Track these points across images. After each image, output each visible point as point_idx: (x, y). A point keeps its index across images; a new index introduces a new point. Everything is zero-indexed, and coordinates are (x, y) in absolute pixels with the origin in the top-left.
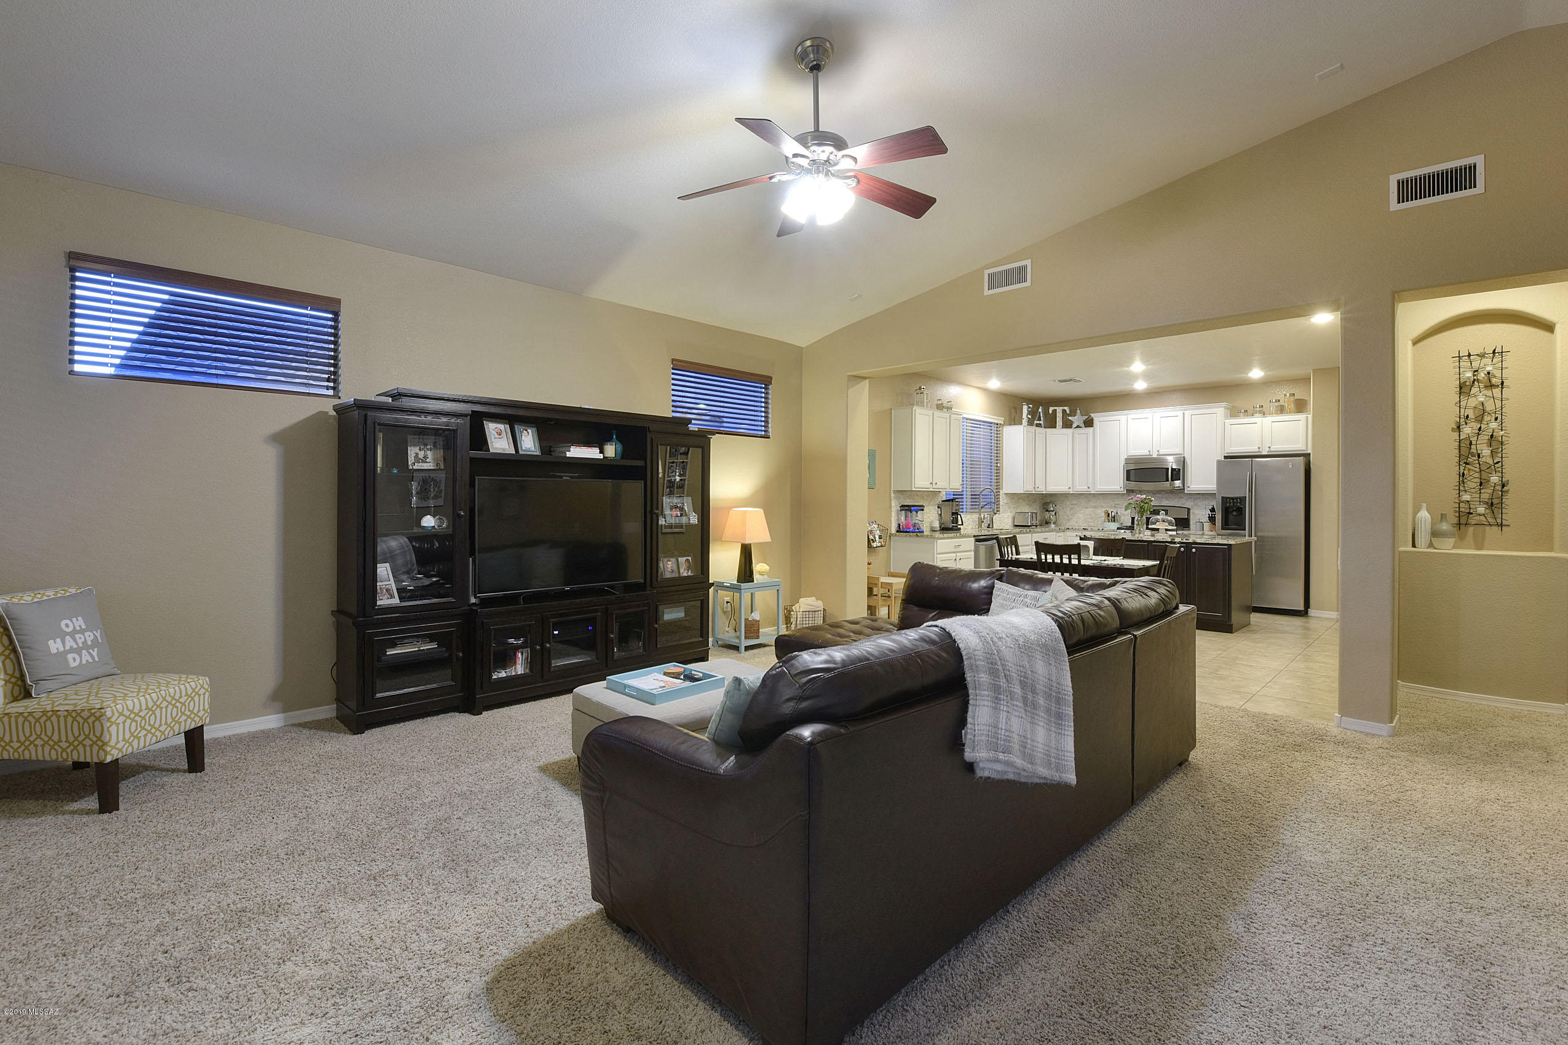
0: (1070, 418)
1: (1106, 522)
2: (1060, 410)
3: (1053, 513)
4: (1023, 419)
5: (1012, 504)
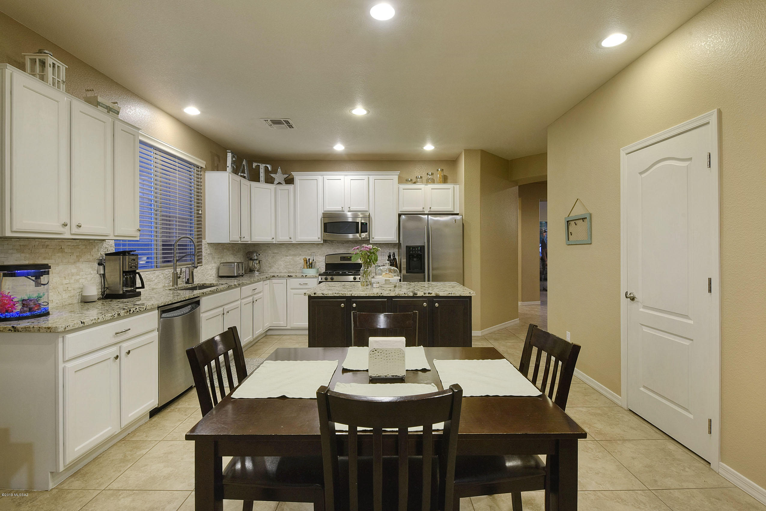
0: (272, 175)
1: (304, 268)
2: (262, 167)
3: (257, 262)
4: (228, 167)
5: (215, 254)
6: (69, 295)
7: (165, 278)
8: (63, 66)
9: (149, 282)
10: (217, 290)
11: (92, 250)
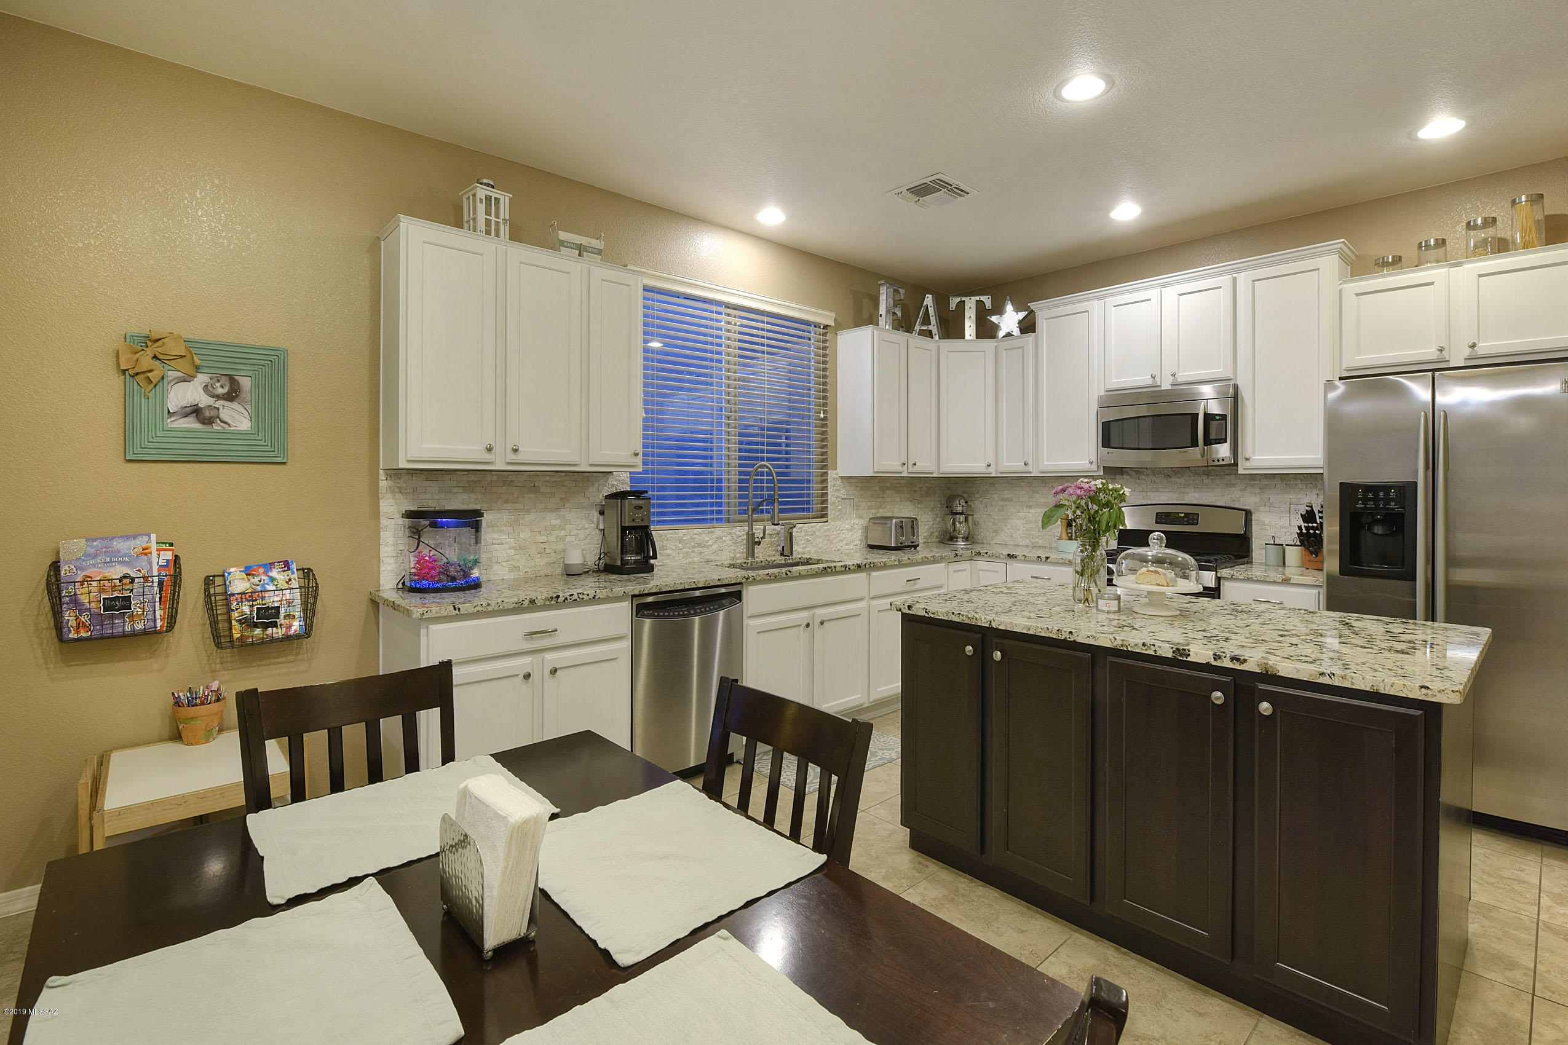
0: (992, 318)
1: (1060, 538)
2: (970, 303)
3: (962, 518)
4: (881, 316)
5: (861, 500)
6: (548, 560)
7: (735, 543)
8: (505, 196)
9: (701, 549)
10: (786, 574)
11: (588, 489)
